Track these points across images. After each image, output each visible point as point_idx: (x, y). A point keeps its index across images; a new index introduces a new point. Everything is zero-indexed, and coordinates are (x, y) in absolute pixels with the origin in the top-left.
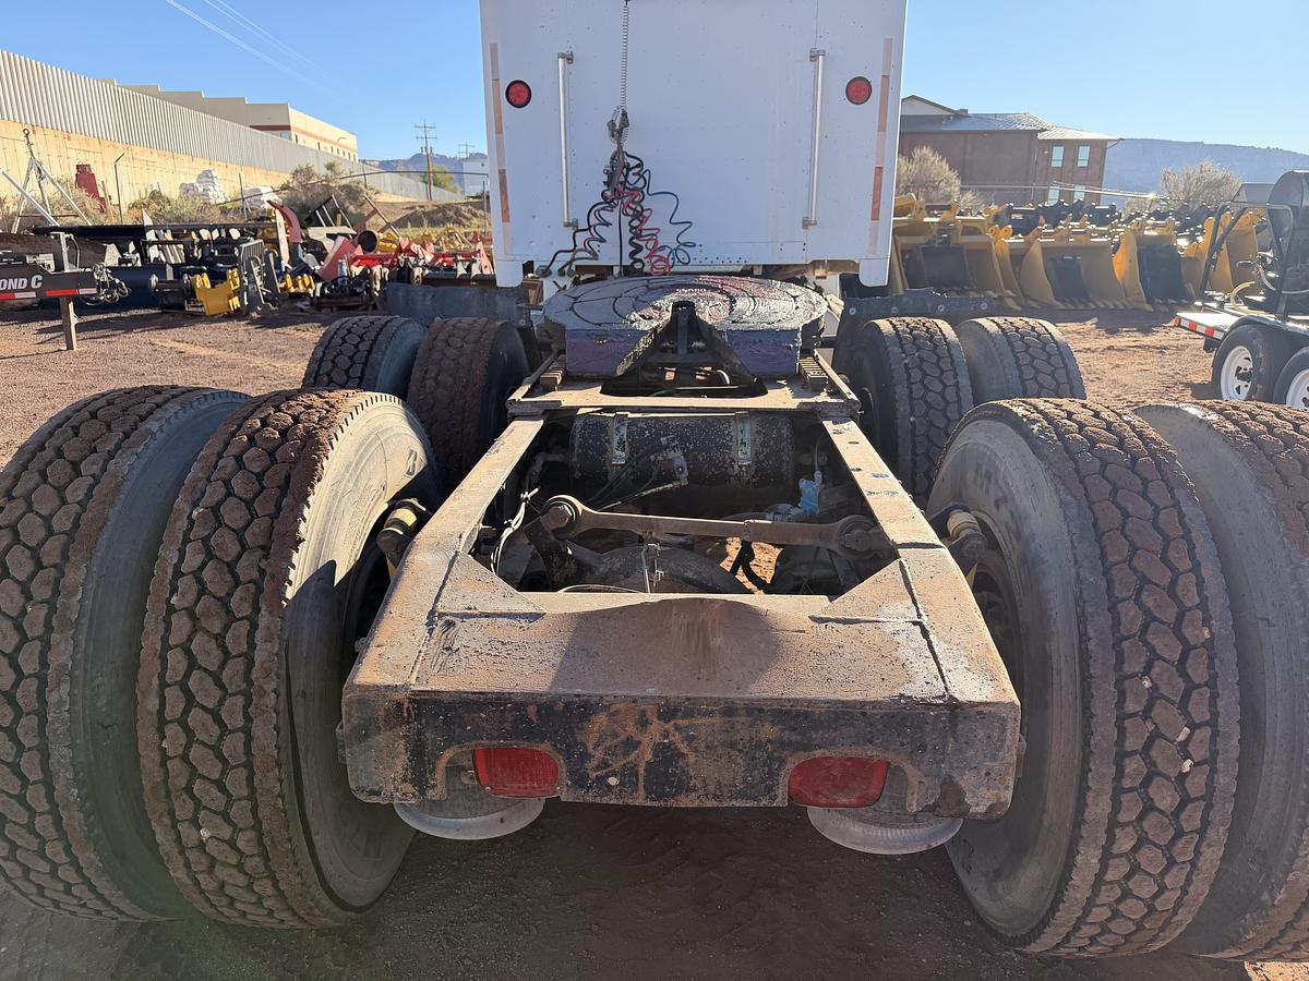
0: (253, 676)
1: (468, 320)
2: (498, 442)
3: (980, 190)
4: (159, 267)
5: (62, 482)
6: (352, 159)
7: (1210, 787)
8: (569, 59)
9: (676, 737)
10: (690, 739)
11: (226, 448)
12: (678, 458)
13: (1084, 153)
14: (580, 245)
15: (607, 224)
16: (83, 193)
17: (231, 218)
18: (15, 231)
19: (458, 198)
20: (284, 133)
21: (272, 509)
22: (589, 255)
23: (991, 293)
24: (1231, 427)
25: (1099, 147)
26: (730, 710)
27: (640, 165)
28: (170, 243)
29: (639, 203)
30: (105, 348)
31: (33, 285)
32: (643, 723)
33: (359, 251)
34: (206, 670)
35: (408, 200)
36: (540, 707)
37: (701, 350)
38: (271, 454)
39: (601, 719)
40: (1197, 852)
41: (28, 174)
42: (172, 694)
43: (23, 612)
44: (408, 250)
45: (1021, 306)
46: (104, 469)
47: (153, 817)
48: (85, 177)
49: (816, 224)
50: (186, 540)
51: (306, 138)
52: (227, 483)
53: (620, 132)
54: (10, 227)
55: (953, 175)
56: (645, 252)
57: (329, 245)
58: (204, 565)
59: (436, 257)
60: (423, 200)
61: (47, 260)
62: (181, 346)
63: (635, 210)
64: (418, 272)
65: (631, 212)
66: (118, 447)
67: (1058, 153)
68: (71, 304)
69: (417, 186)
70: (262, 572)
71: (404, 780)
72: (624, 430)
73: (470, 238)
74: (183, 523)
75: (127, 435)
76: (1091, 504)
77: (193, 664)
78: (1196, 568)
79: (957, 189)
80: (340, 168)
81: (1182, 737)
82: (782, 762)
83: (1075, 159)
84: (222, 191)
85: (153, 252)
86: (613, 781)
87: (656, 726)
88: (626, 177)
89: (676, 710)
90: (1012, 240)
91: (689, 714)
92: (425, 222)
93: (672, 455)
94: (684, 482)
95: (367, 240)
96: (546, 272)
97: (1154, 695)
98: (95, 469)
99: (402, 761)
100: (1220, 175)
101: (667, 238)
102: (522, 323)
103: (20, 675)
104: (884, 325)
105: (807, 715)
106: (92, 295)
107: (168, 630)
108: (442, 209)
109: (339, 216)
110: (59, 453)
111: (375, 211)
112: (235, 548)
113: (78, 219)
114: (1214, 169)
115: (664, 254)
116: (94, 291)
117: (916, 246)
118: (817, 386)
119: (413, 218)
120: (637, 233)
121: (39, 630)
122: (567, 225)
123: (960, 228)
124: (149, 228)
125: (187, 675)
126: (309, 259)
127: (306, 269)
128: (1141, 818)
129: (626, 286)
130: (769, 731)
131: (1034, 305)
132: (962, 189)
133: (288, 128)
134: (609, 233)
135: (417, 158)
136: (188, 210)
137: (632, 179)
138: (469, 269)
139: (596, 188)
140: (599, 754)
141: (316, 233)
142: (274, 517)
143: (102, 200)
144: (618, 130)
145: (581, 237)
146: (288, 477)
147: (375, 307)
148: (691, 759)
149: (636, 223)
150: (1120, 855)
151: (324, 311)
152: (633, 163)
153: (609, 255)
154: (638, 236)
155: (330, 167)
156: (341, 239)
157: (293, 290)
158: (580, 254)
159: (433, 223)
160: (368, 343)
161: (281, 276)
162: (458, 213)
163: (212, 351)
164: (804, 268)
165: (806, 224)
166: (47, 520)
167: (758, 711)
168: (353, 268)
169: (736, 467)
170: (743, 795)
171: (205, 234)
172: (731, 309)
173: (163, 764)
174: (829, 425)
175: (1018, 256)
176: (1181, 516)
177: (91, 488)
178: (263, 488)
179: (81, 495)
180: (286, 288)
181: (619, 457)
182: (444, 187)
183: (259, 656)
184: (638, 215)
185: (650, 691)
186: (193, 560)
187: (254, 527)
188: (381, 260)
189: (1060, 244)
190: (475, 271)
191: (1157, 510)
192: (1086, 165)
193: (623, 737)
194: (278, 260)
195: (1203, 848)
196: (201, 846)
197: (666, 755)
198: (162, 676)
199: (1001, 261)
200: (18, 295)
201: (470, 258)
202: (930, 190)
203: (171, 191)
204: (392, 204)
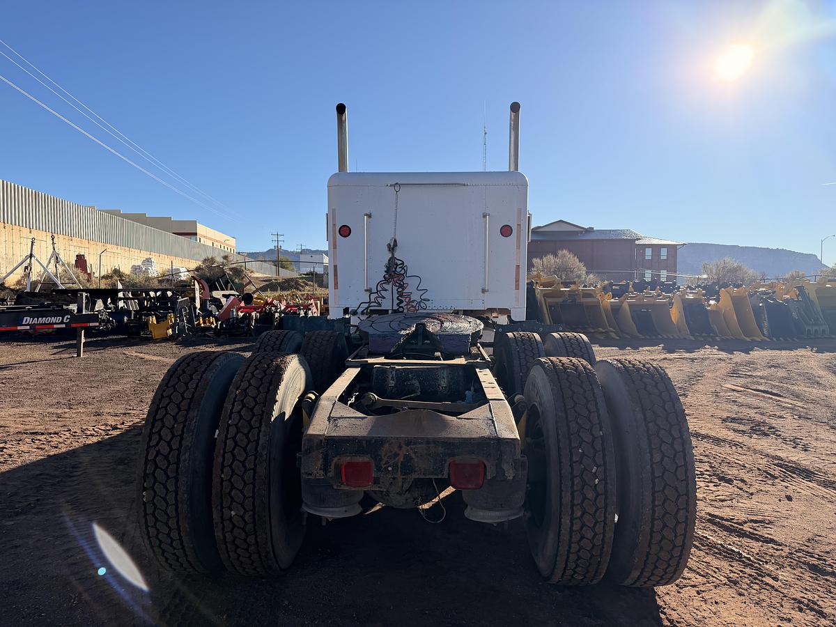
0: (258, 449)
1: (323, 332)
2: (344, 374)
3: (597, 273)
4: (128, 312)
5: (188, 381)
6: (232, 252)
7: (606, 490)
8: (369, 216)
9: (411, 452)
10: (415, 453)
11: (247, 370)
12: (416, 383)
13: (664, 252)
14: (372, 300)
15: (386, 290)
16: (79, 271)
17: (165, 286)
18: (37, 291)
19: (295, 275)
20: (193, 237)
21: (266, 390)
22: (376, 304)
23: (601, 329)
24: (620, 365)
25: (672, 249)
26: (428, 442)
27: (403, 263)
28: (130, 299)
29: (402, 281)
30: (98, 356)
31: (65, 321)
32: (400, 447)
33: (243, 304)
34: (241, 447)
35: (265, 276)
36: (367, 441)
37: (429, 344)
38: (265, 372)
39: (387, 446)
40: (605, 517)
41: (50, 260)
42: (228, 456)
43: (173, 427)
44: (271, 304)
45: (620, 337)
46: (201, 377)
47: (214, 506)
48: (81, 261)
49: (488, 291)
50: (235, 401)
51: (205, 240)
52: (249, 381)
53: (393, 249)
54: (35, 289)
55: (581, 265)
56: (405, 303)
57: (223, 300)
58: (241, 410)
59: (287, 307)
60: (274, 276)
61: (74, 307)
62: (142, 355)
63: (400, 284)
64: (277, 315)
65: (398, 285)
66: (206, 370)
67: (649, 252)
68: (83, 331)
69: (271, 268)
70: (263, 412)
71: (320, 469)
72: (394, 372)
73: (305, 297)
74: (234, 395)
75: (208, 366)
76: (561, 389)
77: (236, 444)
78: (598, 411)
79: (584, 272)
80: (231, 258)
81: (594, 471)
82: (445, 461)
83: (659, 255)
84: (156, 270)
85: (121, 304)
86: (390, 469)
87: (404, 448)
88: (396, 269)
89: (411, 442)
90: (613, 300)
91: (415, 444)
92: (279, 288)
93: (414, 382)
94: (419, 394)
95: (248, 298)
96: (355, 313)
97: (583, 455)
98: (199, 377)
99: (320, 462)
100: (735, 265)
101: (416, 296)
102: (346, 334)
103: (171, 449)
104: (510, 335)
105: (453, 444)
106: (96, 326)
107: (227, 433)
108: (288, 281)
109: (229, 285)
110: (184, 372)
111: (250, 282)
112: (253, 404)
113: (74, 285)
114: (731, 262)
115: (414, 304)
116: (97, 324)
117: (557, 303)
118: (476, 356)
119: (270, 285)
120: (400, 294)
121: (180, 433)
122: (366, 290)
123: (581, 294)
124: (120, 290)
125: (234, 449)
126: (212, 308)
127: (210, 314)
128: (582, 502)
129: (395, 317)
130: (441, 450)
131: (627, 336)
132: (587, 272)
133: (195, 234)
134: (387, 294)
135: (270, 251)
136: (139, 279)
137: (398, 270)
138: (306, 313)
139: (381, 274)
140: (385, 459)
141: (217, 294)
142: (267, 393)
143: (89, 274)
144: (392, 248)
145: (373, 296)
146: (271, 380)
147: (251, 335)
148: (416, 460)
149: (400, 290)
150: (576, 518)
151: (222, 336)
152: (399, 262)
153: (386, 305)
154: (402, 296)
155: (225, 257)
156: (232, 298)
157: (202, 325)
158: (372, 304)
159: (283, 289)
160: (280, 341)
161: (197, 317)
162: (297, 283)
163: (159, 358)
164: (484, 311)
165: (484, 291)
166: (182, 394)
167: (436, 442)
168: (239, 313)
169: (441, 388)
170: (432, 473)
171: (152, 294)
172: (442, 326)
173: (221, 484)
174: (477, 370)
175: (616, 309)
176: (594, 393)
177: (198, 383)
178: (262, 383)
179: (195, 385)
180: (199, 324)
181: (392, 383)
182: (287, 268)
183: (261, 442)
184: (402, 286)
185: (402, 436)
186: (237, 407)
187: (260, 396)
188: (255, 309)
189: (638, 303)
190: (310, 314)
191: (585, 391)
192: (665, 258)
193: (393, 452)
194: (195, 308)
195: (607, 515)
196: (231, 519)
197: (408, 458)
198: (224, 449)
199: (606, 311)
200: (55, 326)
201: (307, 308)
202: (569, 272)
203: (126, 269)
204: (257, 278)
